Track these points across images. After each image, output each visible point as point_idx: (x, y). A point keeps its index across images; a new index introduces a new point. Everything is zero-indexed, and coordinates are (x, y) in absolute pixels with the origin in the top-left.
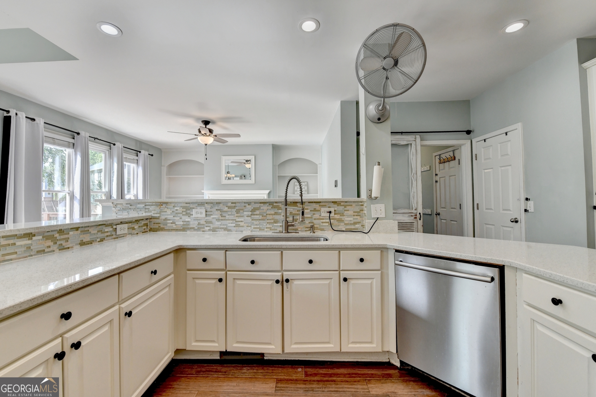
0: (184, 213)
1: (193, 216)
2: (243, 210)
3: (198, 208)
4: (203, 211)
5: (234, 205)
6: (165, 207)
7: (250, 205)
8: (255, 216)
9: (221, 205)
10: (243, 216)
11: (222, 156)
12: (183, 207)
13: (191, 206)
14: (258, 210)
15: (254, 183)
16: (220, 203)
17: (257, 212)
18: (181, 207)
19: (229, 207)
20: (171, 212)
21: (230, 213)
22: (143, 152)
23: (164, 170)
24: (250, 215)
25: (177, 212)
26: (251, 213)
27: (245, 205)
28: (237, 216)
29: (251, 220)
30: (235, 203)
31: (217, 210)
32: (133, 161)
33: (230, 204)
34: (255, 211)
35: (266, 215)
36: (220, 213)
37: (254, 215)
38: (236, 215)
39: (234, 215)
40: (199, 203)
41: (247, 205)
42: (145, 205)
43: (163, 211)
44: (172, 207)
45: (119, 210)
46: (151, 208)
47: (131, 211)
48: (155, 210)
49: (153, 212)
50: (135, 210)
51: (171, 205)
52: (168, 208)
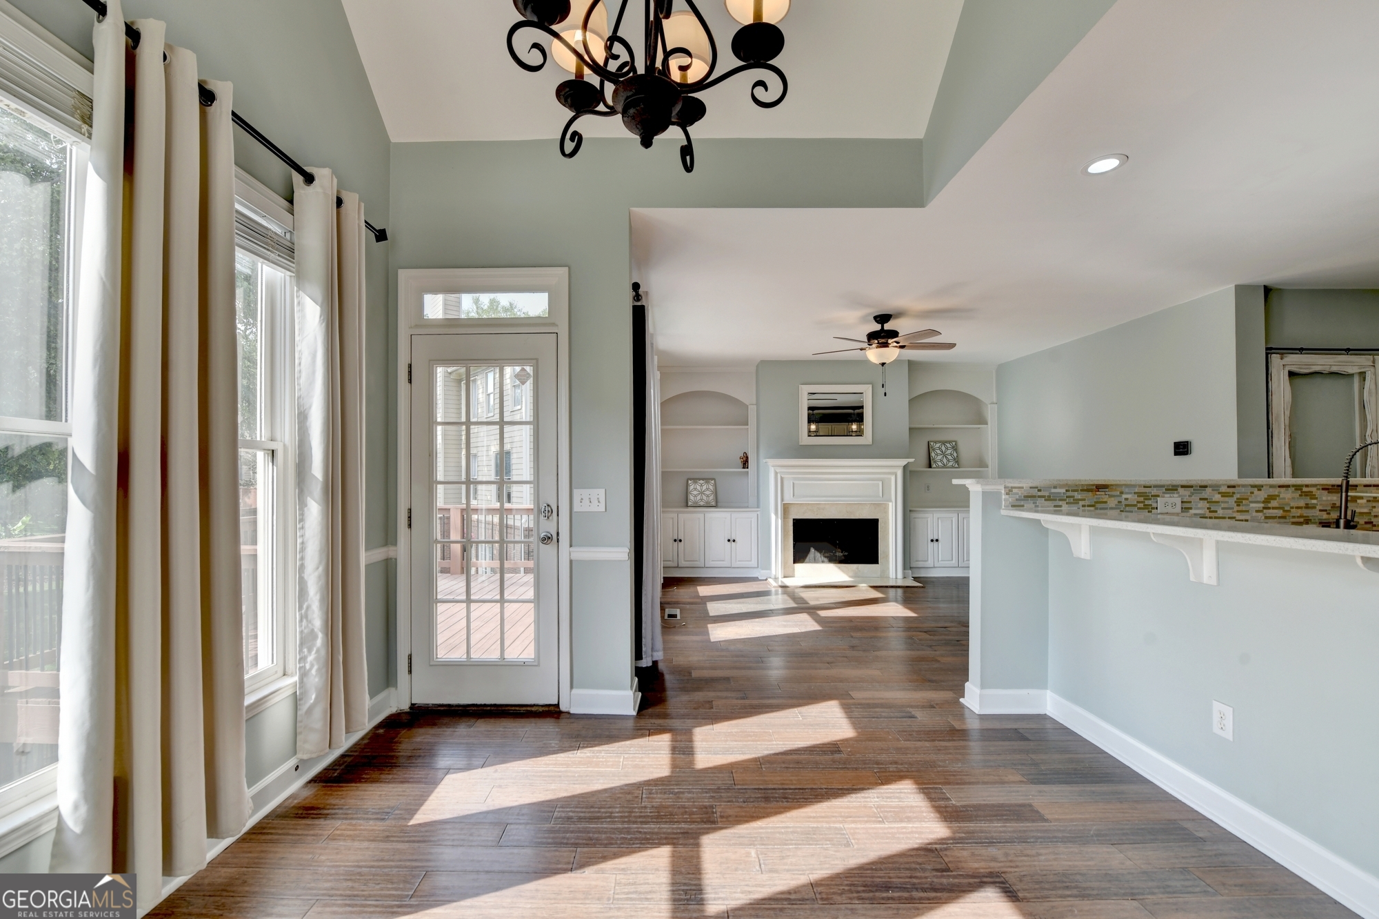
0: (1141, 505)
1: (1159, 511)
2: (1247, 499)
3: (1166, 495)
4: (1178, 501)
5: (1231, 490)
6: (1103, 493)
7: (1260, 490)
8: (1271, 511)
9: (1209, 490)
10: (1248, 511)
11: (800, 385)
12: (1139, 494)
13: (1154, 491)
14: (1275, 499)
15: (871, 443)
16: (1206, 487)
17: (1274, 503)
18: (1135, 493)
19: (1224, 495)
20: (1116, 502)
21: (1223, 505)
24: (1261, 509)
25: (1127, 503)
26: (1262, 505)
27: (1253, 490)
28: (1238, 511)
29: (1263, 518)
30: (1234, 487)
31: (1201, 499)
33: (1224, 489)
34: (1270, 502)
35: (1289, 509)
36: (1208, 505)
37: (1269, 508)
38: (1236, 508)
39: (1233, 508)
40: (1168, 486)
41: (1255, 490)
42: (1066, 491)
43: (1101, 500)
44: (1118, 493)
45: (1017, 500)
46: (1077, 496)
47: (1041, 502)
48: (1084, 500)
49: (1081, 503)
50: (1048, 499)
51: (1116, 490)
52: (1111, 496)
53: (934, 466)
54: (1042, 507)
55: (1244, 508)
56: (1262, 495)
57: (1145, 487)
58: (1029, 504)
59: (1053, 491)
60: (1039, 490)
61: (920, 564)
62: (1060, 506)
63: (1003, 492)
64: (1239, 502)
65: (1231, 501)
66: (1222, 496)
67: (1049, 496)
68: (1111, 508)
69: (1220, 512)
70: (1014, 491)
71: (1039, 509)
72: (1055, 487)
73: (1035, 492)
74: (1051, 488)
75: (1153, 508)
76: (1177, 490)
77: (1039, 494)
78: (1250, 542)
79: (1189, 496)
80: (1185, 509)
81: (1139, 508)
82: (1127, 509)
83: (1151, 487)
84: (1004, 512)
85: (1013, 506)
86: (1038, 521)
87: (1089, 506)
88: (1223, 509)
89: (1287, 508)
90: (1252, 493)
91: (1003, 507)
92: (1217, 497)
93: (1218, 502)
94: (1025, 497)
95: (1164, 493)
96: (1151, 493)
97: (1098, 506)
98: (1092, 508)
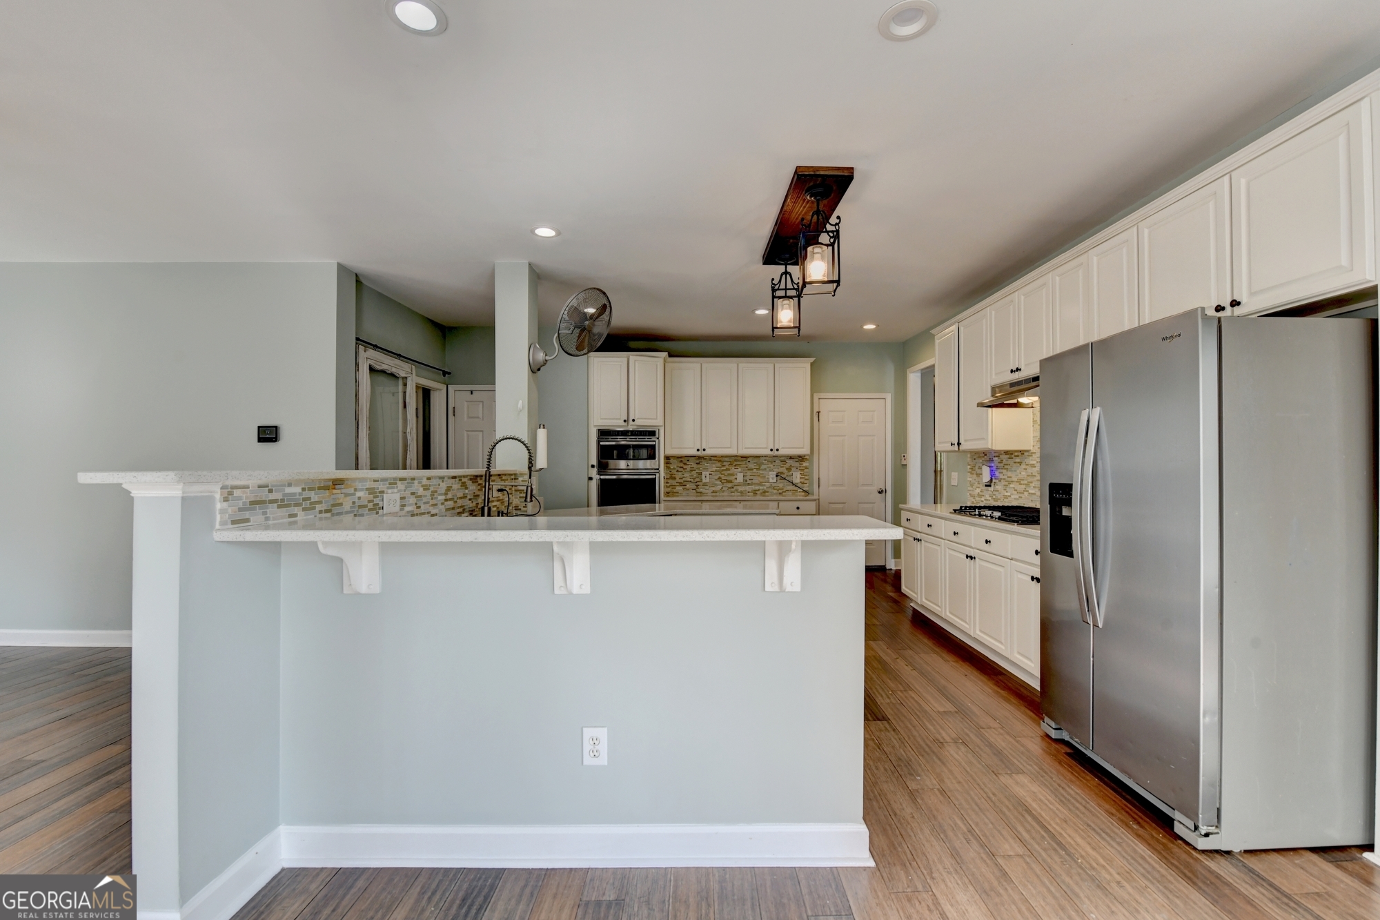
0: (371, 505)
1: (385, 512)
2: (436, 492)
3: (390, 491)
4: (397, 496)
5: (428, 483)
6: (338, 491)
8: (448, 502)
9: (416, 484)
10: (437, 504)
12: (371, 491)
13: (381, 487)
14: (450, 490)
16: (414, 480)
17: (449, 495)
18: (367, 489)
20: (351, 503)
21: (424, 499)
24: (443, 501)
25: (361, 503)
27: (439, 482)
28: (432, 504)
29: (444, 509)
30: (430, 478)
31: (412, 494)
33: (424, 482)
36: (415, 500)
37: (447, 499)
38: (431, 502)
39: (429, 503)
40: (391, 480)
41: (441, 482)
42: (302, 489)
43: (338, 502)
44: (353, 491)
45: (240, 510)
46: (314, 497)
47: (272, 510)
48: (320, 502)
49: (319, 507)
50: (282, 504)
51: (351, 487)
52: (347, 495)
54: (274, 519)
55: (434, 502)
56: (443, 486)
57: (375, 481)
58: (256, 517)
59: (288, 490)
60: (270, 491)
62: (295, 515)
63: (218, 496)
64: (432, 495)
65: (428, 493)
66: (424, 490)
67: (282, 500)
68: (347, 513)
69: (423, 508)
70: (237, 493)
71: (270, 522)
72: (290, 485)
73: (264, 495)
74: (284, 486)
75: (379, 508)
76: (396, 484)
77: (272, 496)
78: (708, 539)
79: (405, 491)
80: (403, 506)
81: (370, 510)
82: (361, 511)
83: (378, 481)
84: (218, 536)
85: (234, 522)
86: (315, 544)
87: (327, 511)
88: (425, 503)
89: (455, 500)
90: (439, 485)
91: (217, 526)
92: (421, 491)
93: (421, 496)
94: (252, 503)
95: (388, 488)
96: (378, 488)
97: (336, 510)
98: (328, 515)
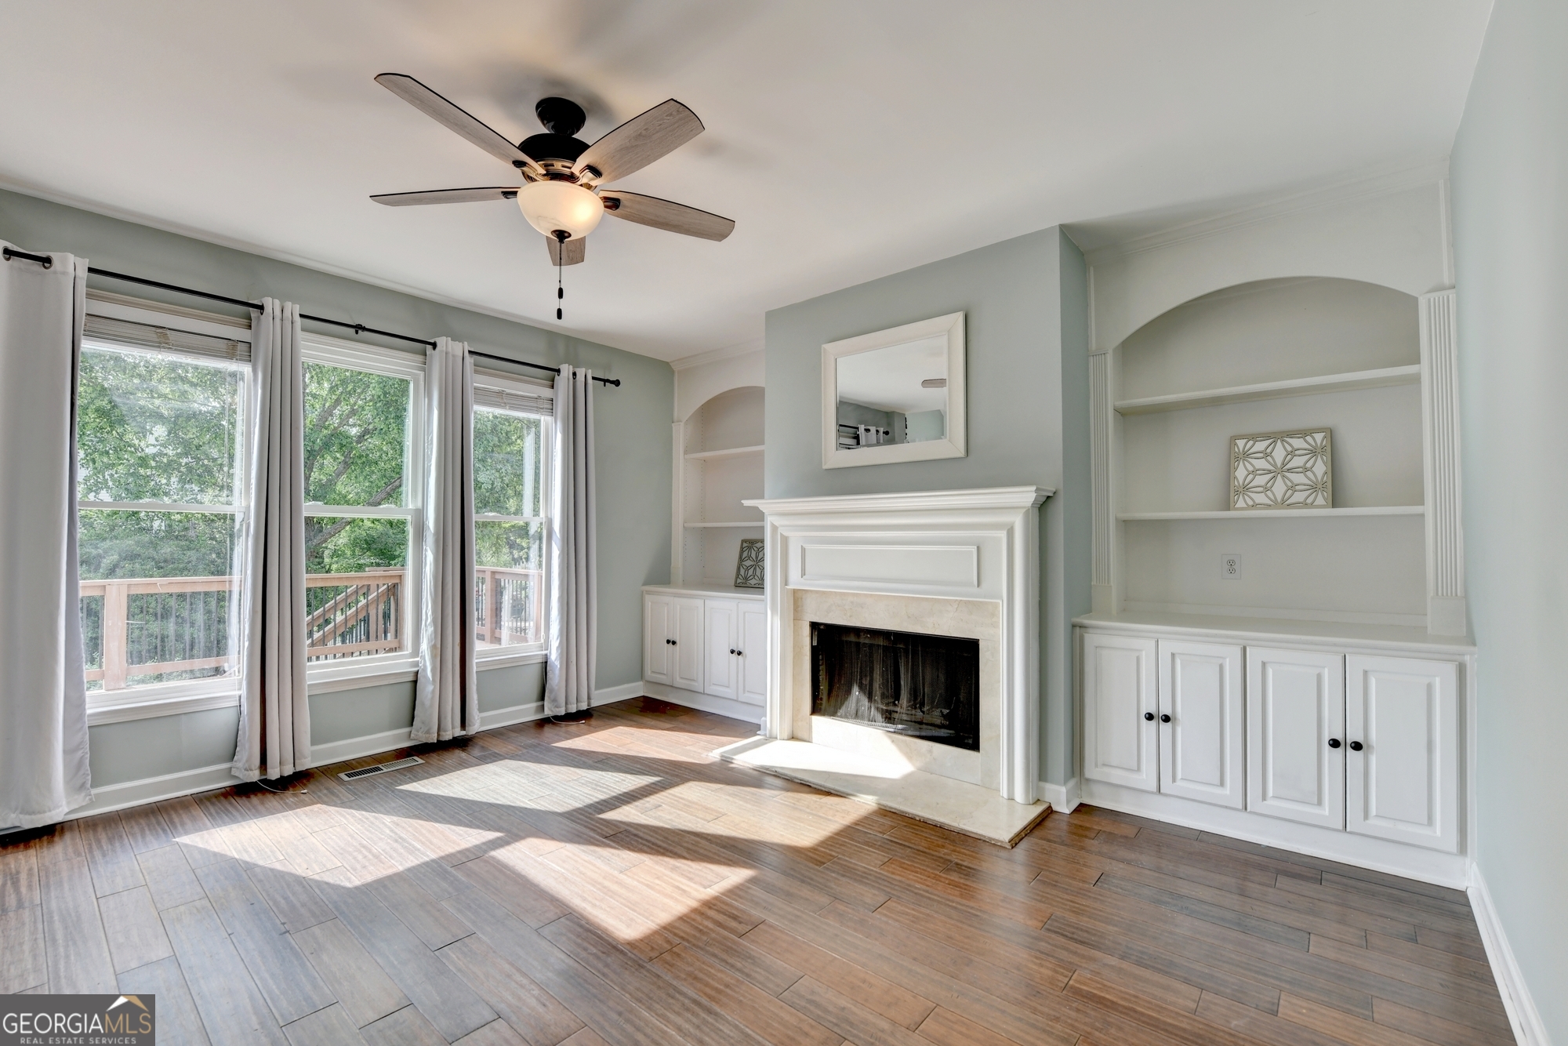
11: (824, 346)
15: (961, 453)
22: (566, 370)
23: (681, 434)
32: (535, 405)
53: (1241, 504)
61: (1116, 776)
